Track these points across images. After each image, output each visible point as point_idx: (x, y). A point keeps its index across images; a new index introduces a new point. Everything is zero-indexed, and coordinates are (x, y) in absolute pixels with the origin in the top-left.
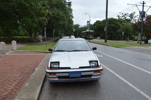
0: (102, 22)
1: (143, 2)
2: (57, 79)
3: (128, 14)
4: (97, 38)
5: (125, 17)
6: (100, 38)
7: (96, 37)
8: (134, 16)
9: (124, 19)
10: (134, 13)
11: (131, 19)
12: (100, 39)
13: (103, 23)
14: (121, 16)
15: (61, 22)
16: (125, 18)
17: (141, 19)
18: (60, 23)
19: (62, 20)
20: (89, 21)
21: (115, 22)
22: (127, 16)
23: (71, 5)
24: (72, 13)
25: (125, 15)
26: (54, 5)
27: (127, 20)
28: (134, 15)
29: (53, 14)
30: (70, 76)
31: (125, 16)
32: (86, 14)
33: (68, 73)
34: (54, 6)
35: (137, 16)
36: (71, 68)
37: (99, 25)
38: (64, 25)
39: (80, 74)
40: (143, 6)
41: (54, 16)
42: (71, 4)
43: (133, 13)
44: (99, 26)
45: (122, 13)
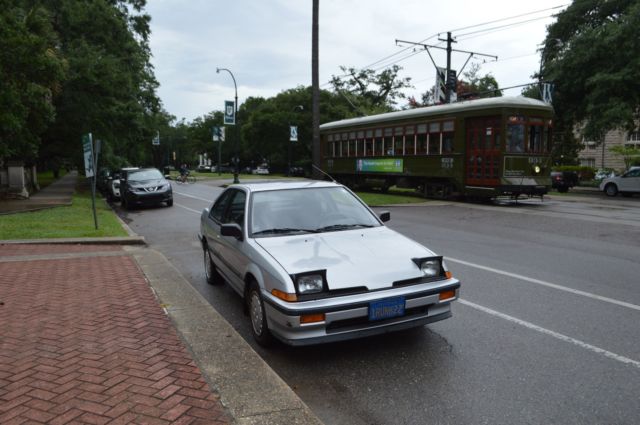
0: (274, 106)
1: (449, 34)
2: (323, 333)
3: (374, 72)
4: (254, 171)
5: (360, 84)
6: (266, 171)
7: (248, 169)
8: (395, 80)
9: (359, 92)
10: (396, 71)
11: (384, 92)
12: (266, 175)
13: (278, 107)
14: (348, 79)
15: (114, 105)
16: (363, 87)
17: (443, 96)
18: (114, 109)
19: (118, 97)
20: (233, 99)
21: (330, 106)
22: (369, 81)
23: (149, 32)
24: (150, 65)
25: (363, 75)
26: (74, 29)
27: (369, 95)
28: (394, 76)
29: (79, 68)
30: (373, 317)
31: (361, 80)
32: (218, 71)
33: (366, 308)
34: (74, 33)
35: (406, 83)
36: (370, 288)
37: (262, 117)
38: (131, 118)
39: (401, 306)
40: (449, 50)
41: (83, 78)
42: (147, 27)
43: (392, 69)
44: (265, 123)
45: (352, 70)
